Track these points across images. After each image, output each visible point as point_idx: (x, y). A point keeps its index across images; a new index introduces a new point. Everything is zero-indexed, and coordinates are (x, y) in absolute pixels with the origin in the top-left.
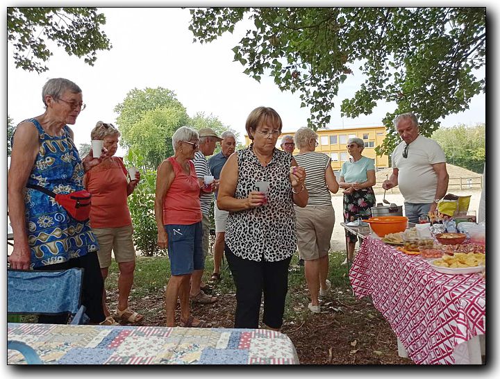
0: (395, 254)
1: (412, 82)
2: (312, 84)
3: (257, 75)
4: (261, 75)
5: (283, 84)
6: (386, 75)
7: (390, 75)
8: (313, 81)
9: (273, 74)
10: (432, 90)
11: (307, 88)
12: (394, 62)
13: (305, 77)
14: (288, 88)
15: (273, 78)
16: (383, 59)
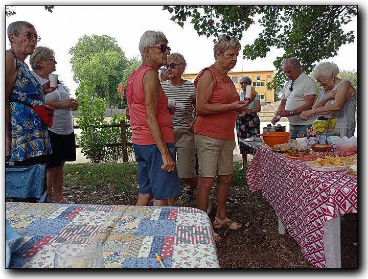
0: (281, 159)
1: (297, 33)
2: (223, 30)
3: (181, 21)
4: (184, 22)
5: (201, 30)
6: (278, 27)
7: (281, 26)
8: (224, 28)
9: (193, 21)
10: (311, 40)
11: (219, 34)
12: (285, 17)
13: (218, 24)
14: (205, 33)
15: (193, 25)
16: (276, 14)
